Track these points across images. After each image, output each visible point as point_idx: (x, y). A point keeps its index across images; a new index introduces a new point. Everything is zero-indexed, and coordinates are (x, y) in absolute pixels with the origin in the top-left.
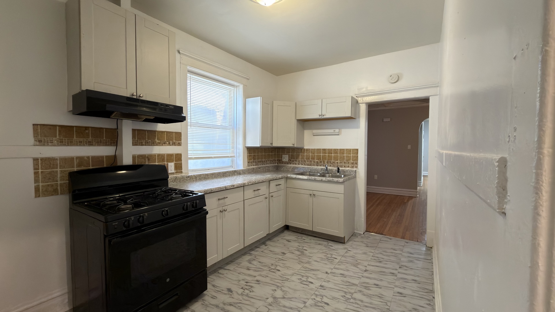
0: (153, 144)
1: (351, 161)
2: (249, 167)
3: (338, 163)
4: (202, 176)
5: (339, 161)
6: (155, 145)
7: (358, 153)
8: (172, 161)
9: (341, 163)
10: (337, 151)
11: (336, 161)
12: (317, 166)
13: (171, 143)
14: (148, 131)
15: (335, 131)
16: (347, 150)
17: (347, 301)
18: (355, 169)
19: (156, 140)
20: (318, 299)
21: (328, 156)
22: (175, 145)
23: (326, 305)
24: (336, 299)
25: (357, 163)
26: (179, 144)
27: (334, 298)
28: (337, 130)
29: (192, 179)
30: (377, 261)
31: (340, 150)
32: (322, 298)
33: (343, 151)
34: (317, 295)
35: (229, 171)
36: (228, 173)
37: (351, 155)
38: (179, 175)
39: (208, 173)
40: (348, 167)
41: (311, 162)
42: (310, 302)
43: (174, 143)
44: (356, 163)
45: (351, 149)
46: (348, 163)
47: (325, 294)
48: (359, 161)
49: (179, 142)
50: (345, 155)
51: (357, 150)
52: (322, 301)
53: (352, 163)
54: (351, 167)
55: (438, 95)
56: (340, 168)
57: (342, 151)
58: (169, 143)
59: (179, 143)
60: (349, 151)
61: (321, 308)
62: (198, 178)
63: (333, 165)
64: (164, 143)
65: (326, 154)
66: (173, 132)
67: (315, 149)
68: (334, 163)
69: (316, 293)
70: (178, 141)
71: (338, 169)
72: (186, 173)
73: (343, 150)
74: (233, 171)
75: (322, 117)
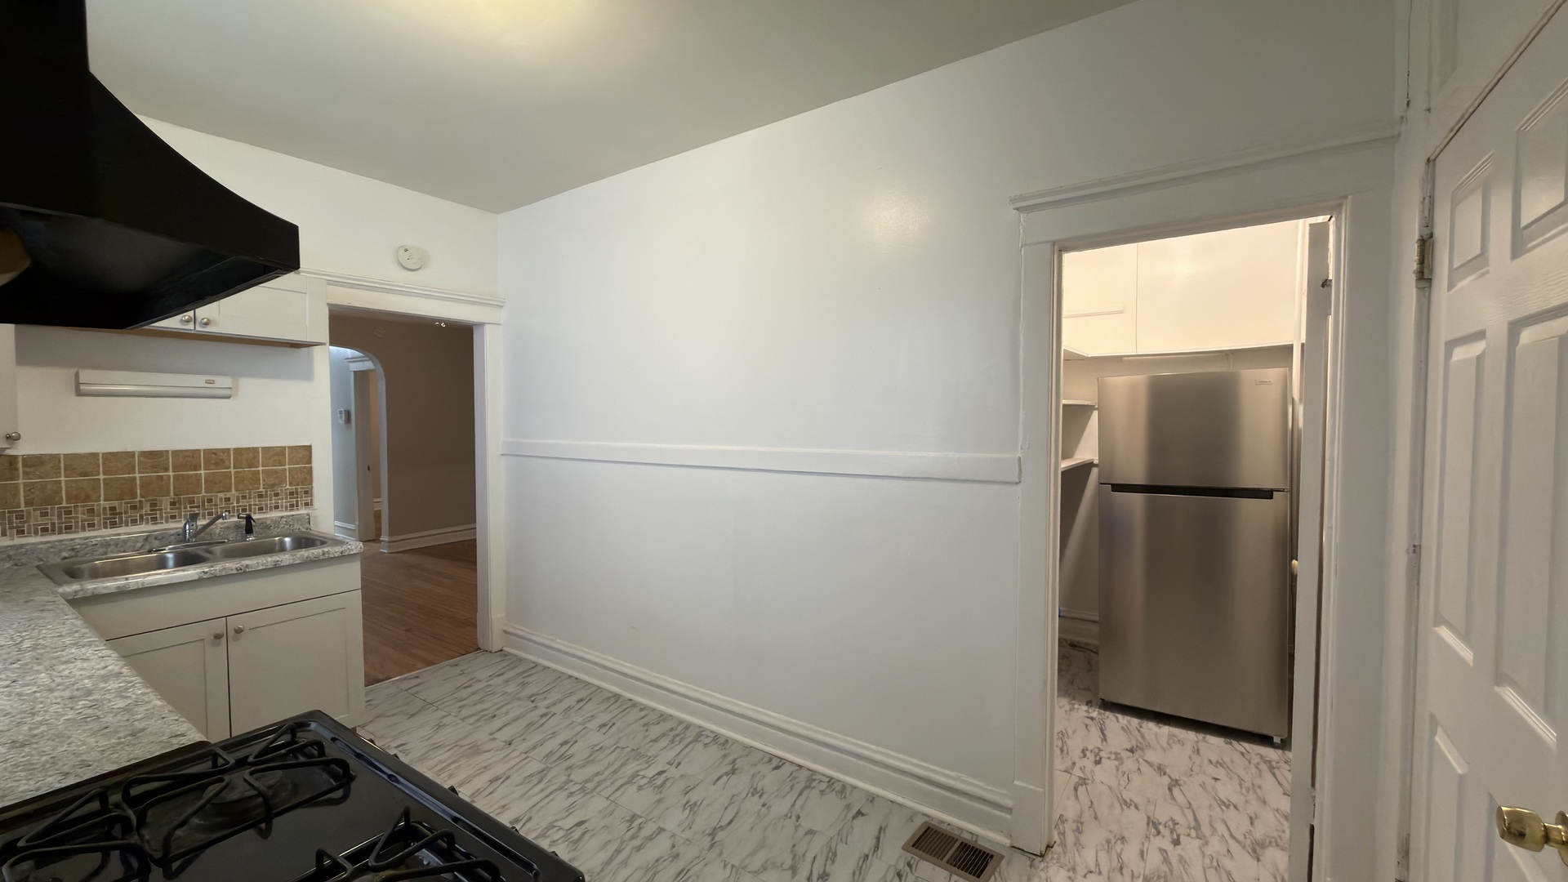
1: (288, 487)
3: (228, 500)
5: (233, 492)
7: (311, 457)
9: (244, 497)
10: (222, 456)
11: (221, 495)
12: (113, 525)
15: (212, 382)
16: (266, 450)
18: (303, 511)
21: (176, 478)
24: (574, 807)
25: (308, 493)
28: (223, 382)
30: (487, 720)
31: (239, 451)
33: (251, 455)
37: (287, 467)
40: (277, 507)
41: (70, 513)
44: (306, 492)
45: (285, 448)
46: (277, 495)
48: (315, 484)
50: (260, 469)
51: (309, 448)
53: (292, 494)
54: (286, 507)
55: (500, 324)
56: (254, 517)
57: (247, 456)
60: (276, 454)
63: (204, 509)
65: (166, 470)
67: (95, 455)
68: (210, 501)
71: (249, 519)
73: (255, 450)
75: (198, 328)
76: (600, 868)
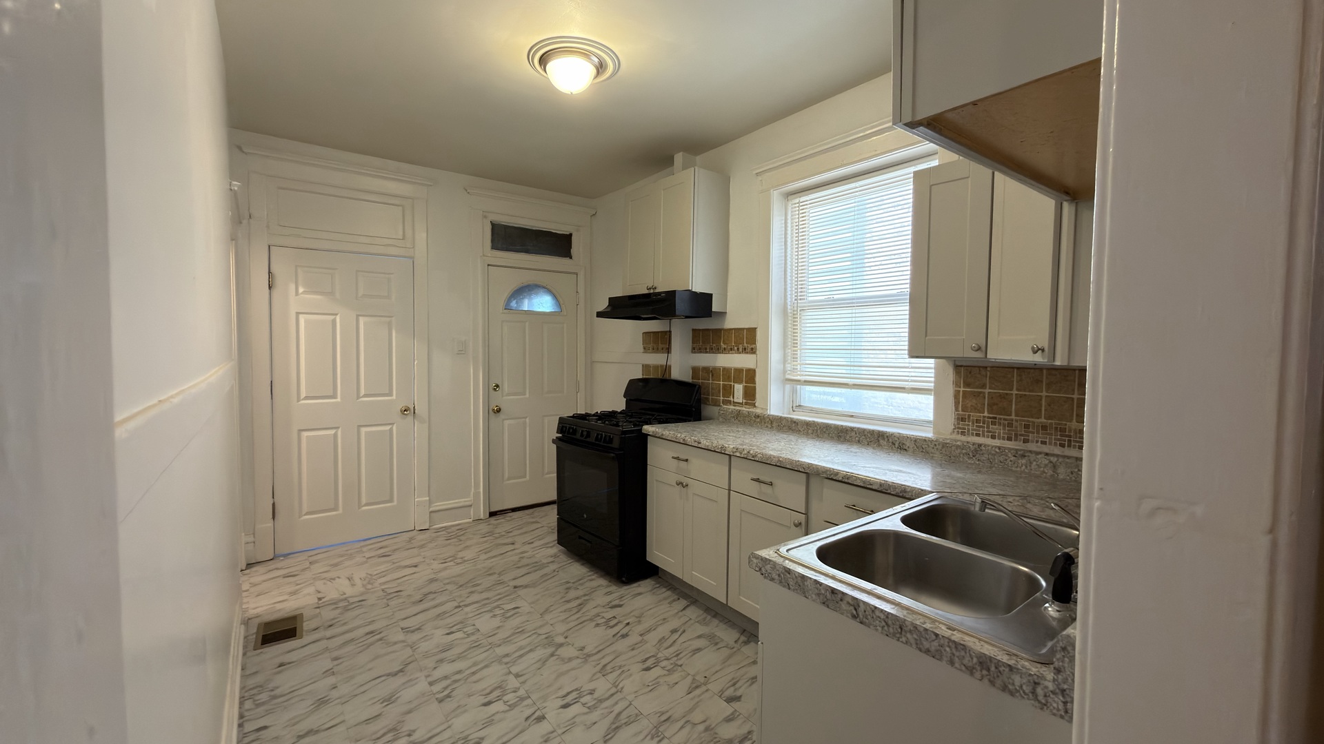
0: (718, 350)
2: (960, 437)
4: (784, 422)
6: (720, 353)
8: (740, 382)
13: (741, 350)
14: (713, 330)
17: (463, 739)
19: (722, 344)
20: (510, 697)
22: (747, 353)
23: (487, 700)
24: (485, 723)
26: (753, 351)
27: (489, 722)
29: (765, 423)
32: (508, 703)
34: (522, 699)
35: (858, 428)
36: (853, 434)
38: (745, 409)
39: (797, 419)
42: (513, 682)
43: (745, 349)
47: (512, 712)
49: (753, 346)
52: (500, 700)
58: (738, 349)
59: (752, 349)
61: (488, 691)
62: (775, 424)
64: (731, 349)
66: (743, 329)
69: (529, 701)
70: (751, 344)
72: (762, 409)
74: (873, 431)
76: (493, 664)
